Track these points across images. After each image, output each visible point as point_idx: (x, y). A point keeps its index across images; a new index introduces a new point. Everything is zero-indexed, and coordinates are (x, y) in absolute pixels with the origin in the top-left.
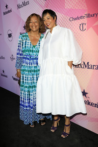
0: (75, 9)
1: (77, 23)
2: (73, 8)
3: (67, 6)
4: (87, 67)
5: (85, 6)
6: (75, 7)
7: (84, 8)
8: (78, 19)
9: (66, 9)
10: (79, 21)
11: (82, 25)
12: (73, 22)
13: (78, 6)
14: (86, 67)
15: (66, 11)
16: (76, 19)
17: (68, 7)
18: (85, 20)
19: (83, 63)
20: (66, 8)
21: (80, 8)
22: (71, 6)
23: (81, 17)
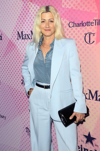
0: (79, 10)
1: (81, 31)
2: (74, 8)
3: (65, 4)
4: (95, 99)
5: (94, 8)
6: (79, 7)
7: (94, 11)
8: (83, 25)
9: (63, 9)
10: (83, 28)
11: (88, 35)
12: (74, 28)
13: (84, 6)
14: (93, 98)
15: (63, 12)
16: (79, 25)
17: (68, 6)
18: (93, 29)
19: (88, 92)
20: (63, 6)
21: (86, 9)
22: (72, 5)
23: (88, 24)
